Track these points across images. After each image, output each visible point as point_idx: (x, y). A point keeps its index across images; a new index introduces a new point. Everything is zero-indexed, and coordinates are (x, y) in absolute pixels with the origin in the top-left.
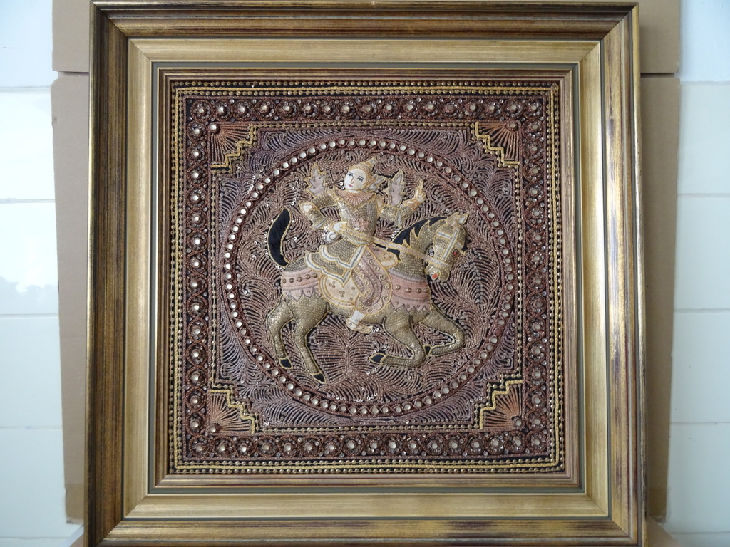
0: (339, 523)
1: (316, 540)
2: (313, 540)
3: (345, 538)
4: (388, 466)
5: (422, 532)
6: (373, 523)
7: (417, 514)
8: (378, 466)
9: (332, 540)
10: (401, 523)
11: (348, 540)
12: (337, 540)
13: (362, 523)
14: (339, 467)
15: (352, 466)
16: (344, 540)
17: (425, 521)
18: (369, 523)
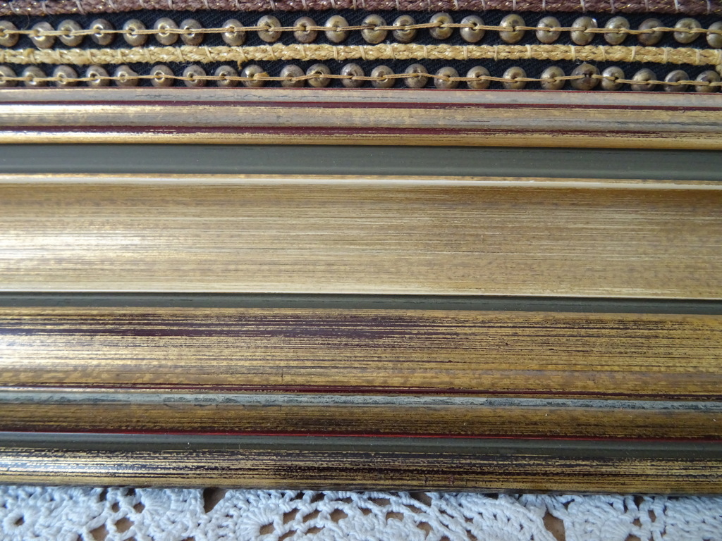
0: (262, 320)
1: (136, 397)
2: (121, 396)
3: (287, 388)
4: (517, 52)
5: (680, 367)
6: (433, 322)
7: (649, 285)
8: (463, 52)
9: (220, 397)
10: (572, 324)
11: (305, 398)
12: (244, 398)
13: (376, 321)
14: (256, 52)
15: (326, 51)
16: (279, 398)
17: (694, 319)
18: (412, 322)
